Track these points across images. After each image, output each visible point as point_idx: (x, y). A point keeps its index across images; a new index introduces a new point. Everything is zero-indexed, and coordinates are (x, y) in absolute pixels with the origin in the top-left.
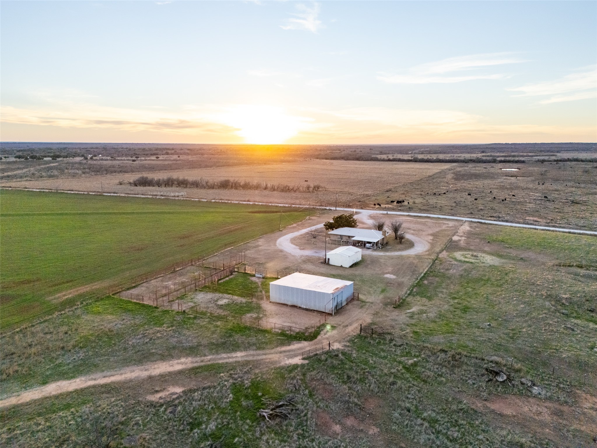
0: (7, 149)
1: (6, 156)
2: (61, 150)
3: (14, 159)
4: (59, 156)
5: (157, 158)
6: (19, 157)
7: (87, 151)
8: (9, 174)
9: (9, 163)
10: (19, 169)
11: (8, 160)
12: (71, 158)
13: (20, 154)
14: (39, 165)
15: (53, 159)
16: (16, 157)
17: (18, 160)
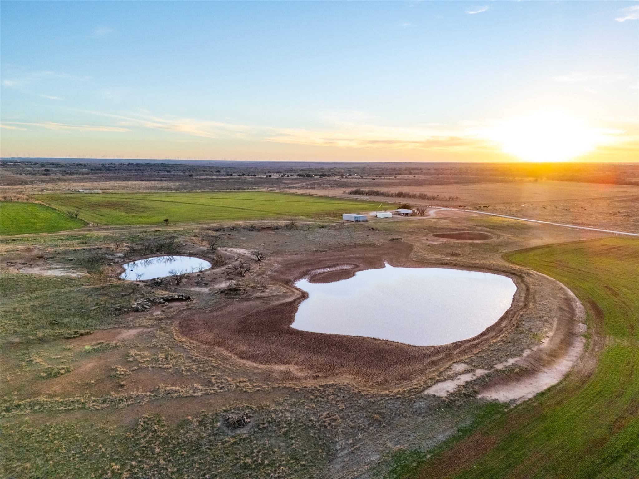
0: (294, 168)
1: (292, 174)
2: (329, 170)
3: (296, 177)
4: (325, 175)
5: (395, 177)
6: (299, 175)
7: (348, 170)
8: (291, 186)
9: (292, 179)
10: (297, 183)
11: (293, 177)
12: (333, 177)
13: (301, 173)
14: (309, 181)
15: (320, 177)
16: (298, 175)
17: (298, 177)
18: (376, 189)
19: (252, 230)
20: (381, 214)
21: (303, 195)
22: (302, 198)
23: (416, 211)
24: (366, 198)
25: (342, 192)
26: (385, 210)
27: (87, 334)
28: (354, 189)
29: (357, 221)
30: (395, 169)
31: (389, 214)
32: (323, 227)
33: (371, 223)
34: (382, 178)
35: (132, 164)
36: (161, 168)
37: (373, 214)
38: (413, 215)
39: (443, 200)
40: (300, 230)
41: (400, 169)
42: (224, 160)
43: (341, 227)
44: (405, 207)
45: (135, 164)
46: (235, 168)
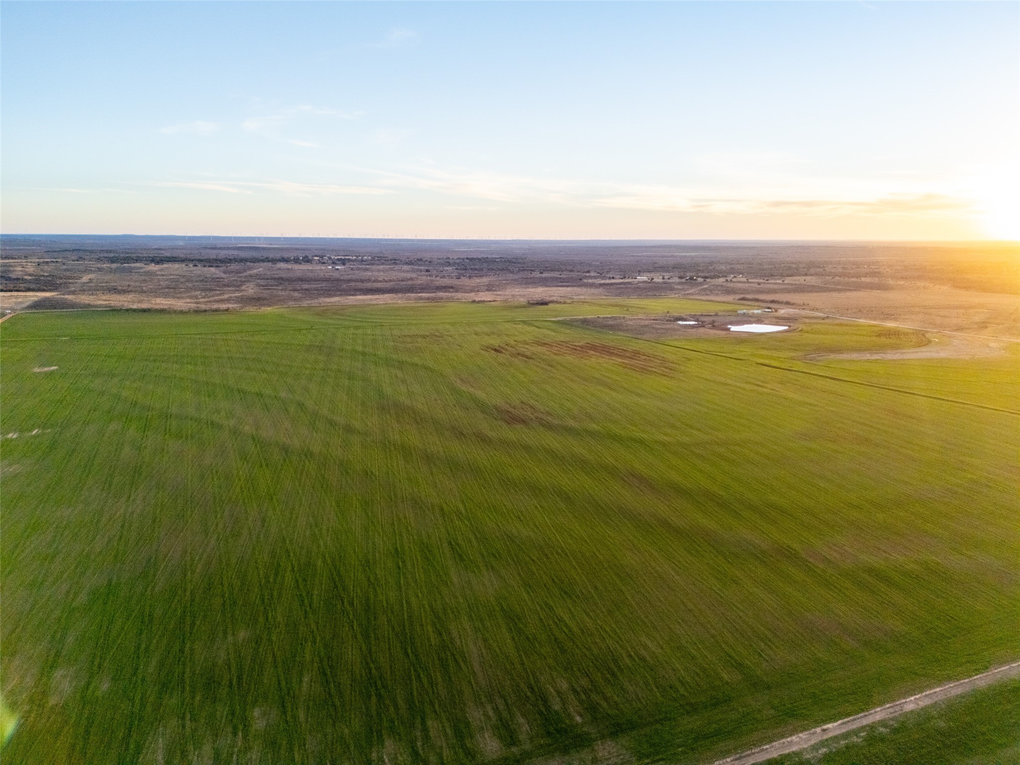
18: (757, 297)
20: (756, 311)
21: (706, 301)
23: (773, 310)
24: (749, 303)
25: (733, 298)
26: (758, 309)
28: (742, 296)
31: (759, 311)
33: (751, 315)
34: (770, 281)
37: (752, 311)
38: (772, 312)
39: (799, 305)
43: (738, 315)
44: (769, 308)
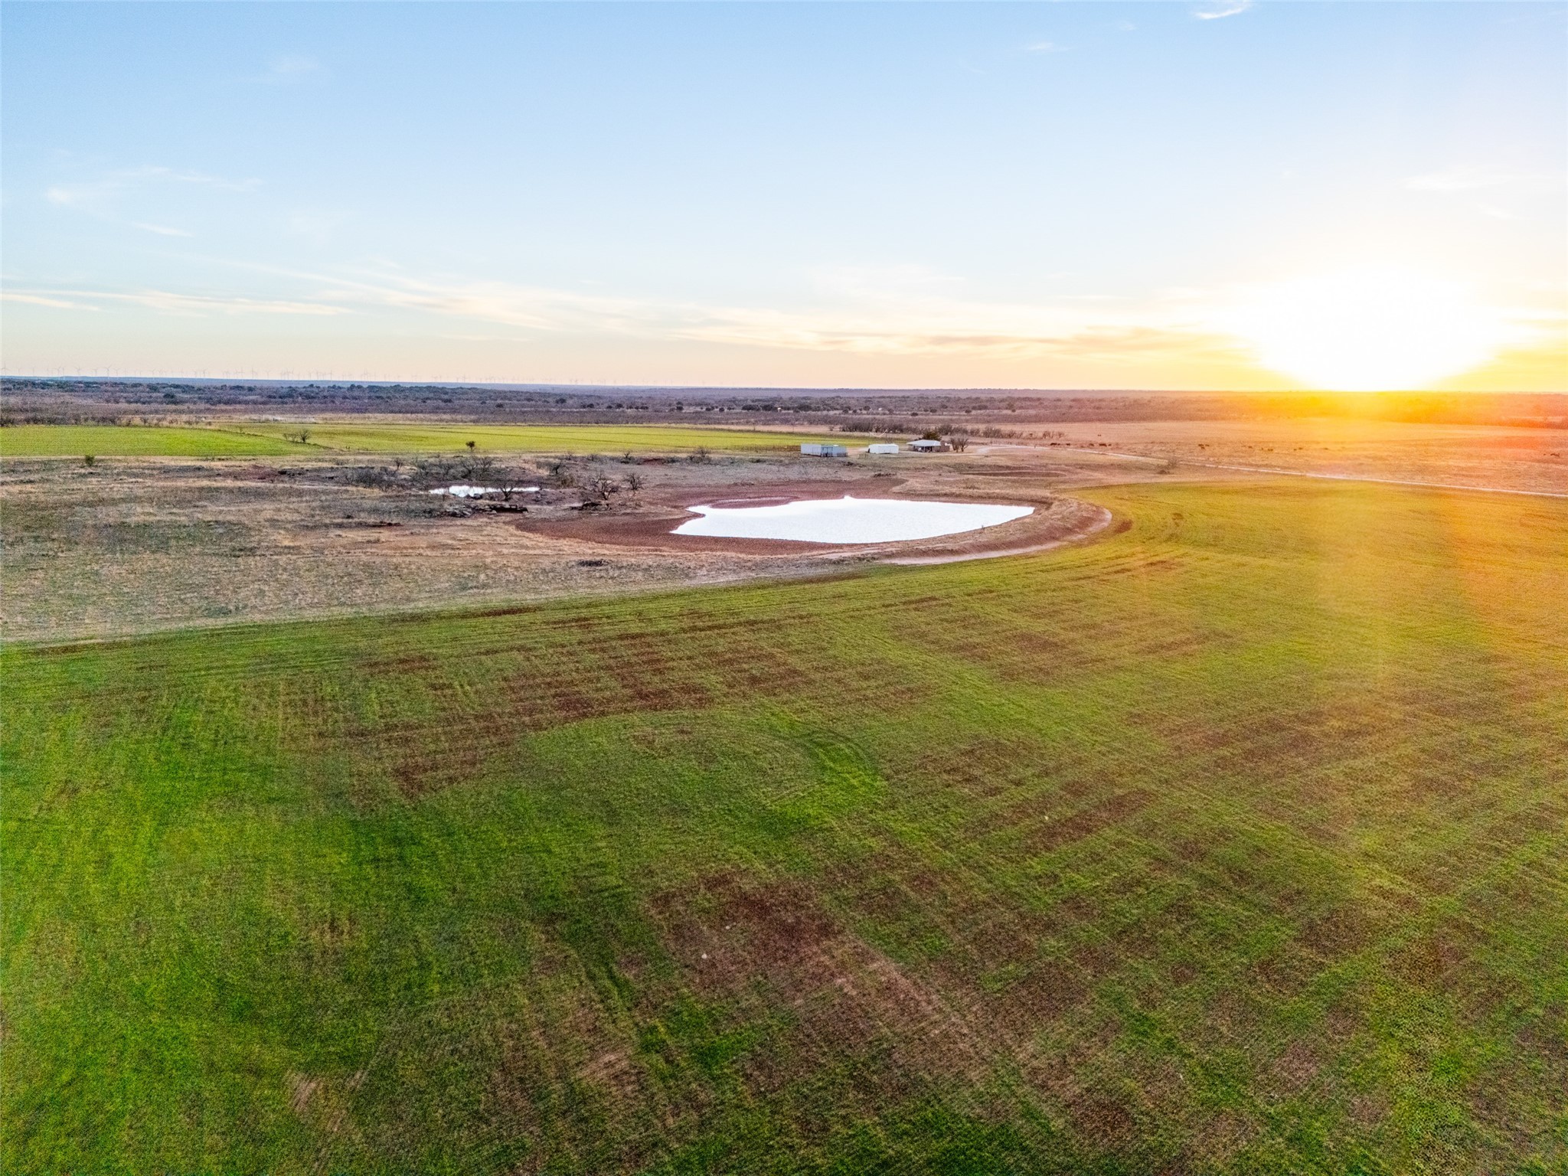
1: (732, 407)
3: (738, 411)
4: (807, 408)
6: (748, 408)
12: (825, 412)
13: (753, 404)
15: (795, 412)
16: (744, 408)
17: (744, 411)
19: (626, 463)
20: (877, 447)
22: (738, 434)
25: (827, 428)
27: (397, 525)
29: (826, 455)
30: (977, 398)
31: (892, 447)
32: (758, 461)
33: (855, 459)
35: (359, 387)
36: (427, 394)
38: (942, 449)
39: (1028, 437)
40: (716, 464)
41: (992, 400)
42: (573, 383)
43: (790, 461)
44: (930, 436)
45: (365, 386)
46: (599, 397)
